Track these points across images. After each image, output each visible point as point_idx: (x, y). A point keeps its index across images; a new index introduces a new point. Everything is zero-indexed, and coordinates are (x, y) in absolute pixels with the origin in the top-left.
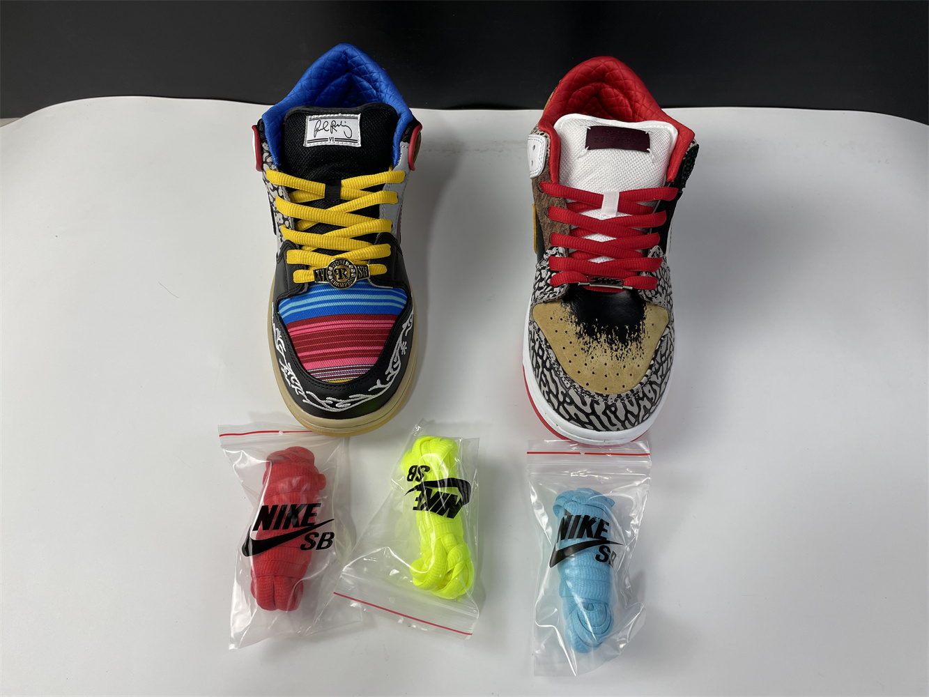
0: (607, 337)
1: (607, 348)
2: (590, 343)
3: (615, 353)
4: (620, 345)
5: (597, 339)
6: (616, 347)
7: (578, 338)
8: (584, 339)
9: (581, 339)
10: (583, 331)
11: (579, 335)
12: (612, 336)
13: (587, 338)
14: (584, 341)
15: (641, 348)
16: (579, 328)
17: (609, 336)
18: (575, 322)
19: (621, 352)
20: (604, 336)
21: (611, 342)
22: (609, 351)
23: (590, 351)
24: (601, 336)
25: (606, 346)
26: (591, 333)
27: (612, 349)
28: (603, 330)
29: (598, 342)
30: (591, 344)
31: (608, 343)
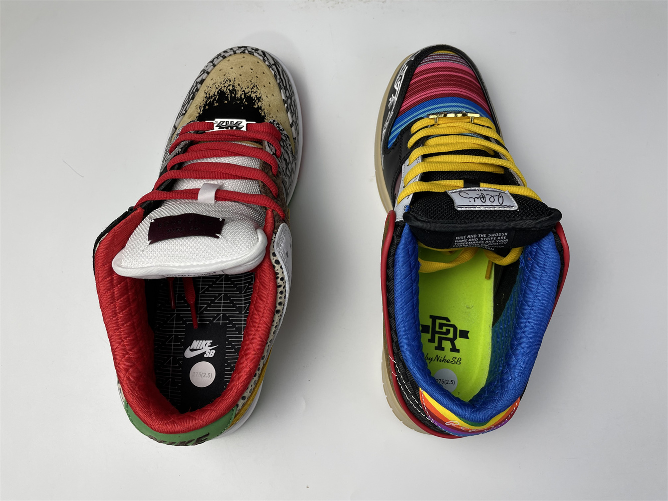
0: (235, 95)
1: (238, 86)
2: (252, 92)
3: (231, 83)
4: (225, 90)
5: (245, 94)
6: (229, 88)
7: (260, 97)
8: (256, 96)
9: (259, 96)
10: (255, 101)
11: (259, 99)
12: (231, 95)
13: (253, 95)
14: (256, 94)
15: (206, 94)
16: (260, 104)
17: (233, 95)
18: (261, 110)
19: (225, 85)
20: (238, 95)
21: (234, 91)
22: (236, 85)
23: (252, 85)
24: (241, 95)
25: (238, 88)
26: (249, 99)
27: (233, 86)
28: (238, 100)
29: (244, 91)
30: (250, 90)
31: (235, 90)
